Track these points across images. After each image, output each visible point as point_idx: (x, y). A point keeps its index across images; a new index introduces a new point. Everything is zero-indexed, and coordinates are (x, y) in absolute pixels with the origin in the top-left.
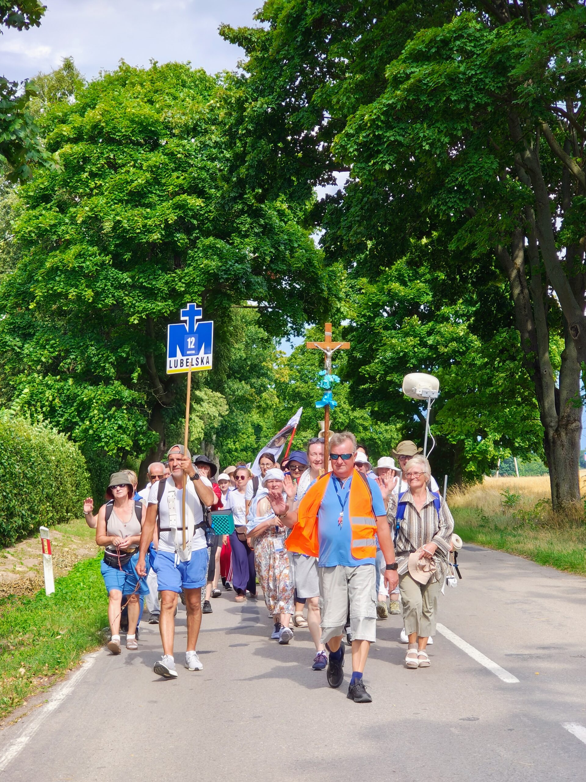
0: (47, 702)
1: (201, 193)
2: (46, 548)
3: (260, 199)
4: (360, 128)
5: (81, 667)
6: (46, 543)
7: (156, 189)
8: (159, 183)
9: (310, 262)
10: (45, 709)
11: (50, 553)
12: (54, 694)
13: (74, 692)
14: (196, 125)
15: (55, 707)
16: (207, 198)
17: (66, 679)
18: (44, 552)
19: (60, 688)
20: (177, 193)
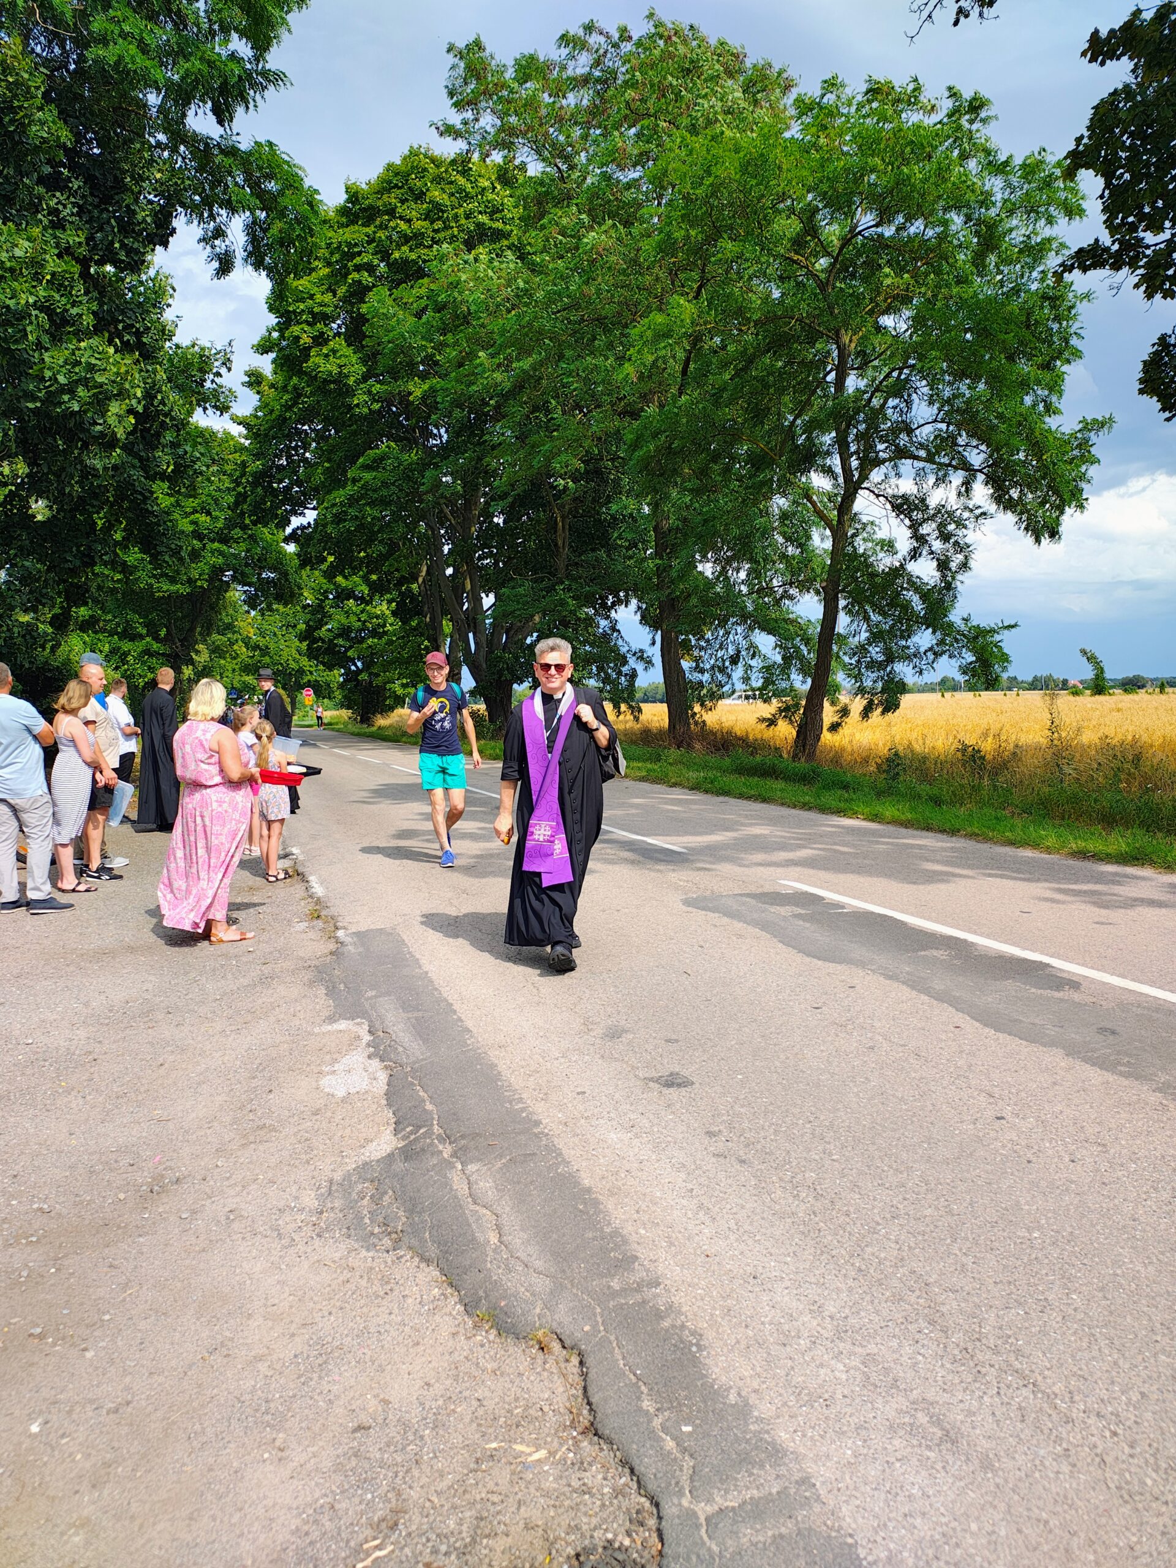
1: (208, 513)
3: (255, 523)
7: (178, 510)
8: (180, 506)
9: (284, 564)
20: (193, 513)
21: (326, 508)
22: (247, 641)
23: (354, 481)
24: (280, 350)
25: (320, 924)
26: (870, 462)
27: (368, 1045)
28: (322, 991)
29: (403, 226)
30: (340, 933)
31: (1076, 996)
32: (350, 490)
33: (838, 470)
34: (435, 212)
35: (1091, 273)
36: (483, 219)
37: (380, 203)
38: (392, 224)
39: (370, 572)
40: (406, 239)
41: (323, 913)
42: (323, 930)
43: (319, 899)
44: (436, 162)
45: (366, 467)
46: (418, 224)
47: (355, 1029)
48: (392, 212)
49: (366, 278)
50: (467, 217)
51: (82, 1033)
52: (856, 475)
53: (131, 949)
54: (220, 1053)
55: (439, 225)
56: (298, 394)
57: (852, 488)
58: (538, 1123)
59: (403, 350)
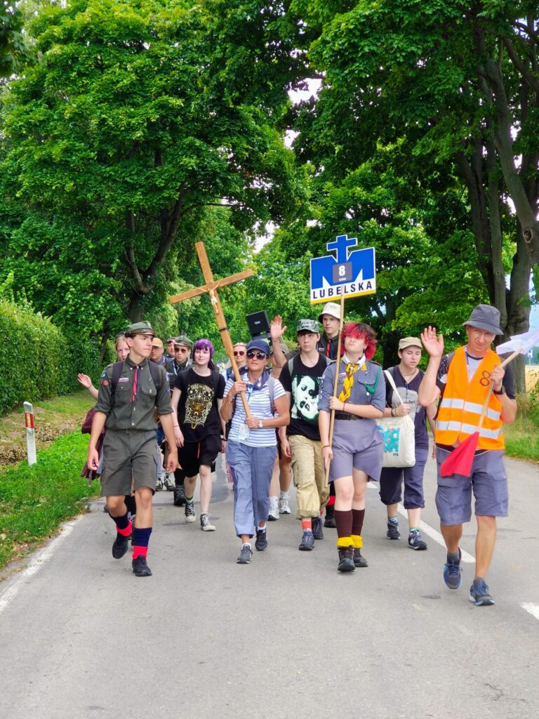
0: (26, 567)
1: (181, 95)
2: (29, 422)
3: (237, 102)
4: (336, 37)
5: (59, 535)
6: (29, 418)
9: (280, 163)
10: (24, 574)
11: (32, 427)
12: (33, 559)
13: (52, 559)
14: (179, 29)
15: (34, 572)
16: (188, 100)
17: (45, 546)
18: (27, 426)
19: (39, 553)
20: (160, 94)
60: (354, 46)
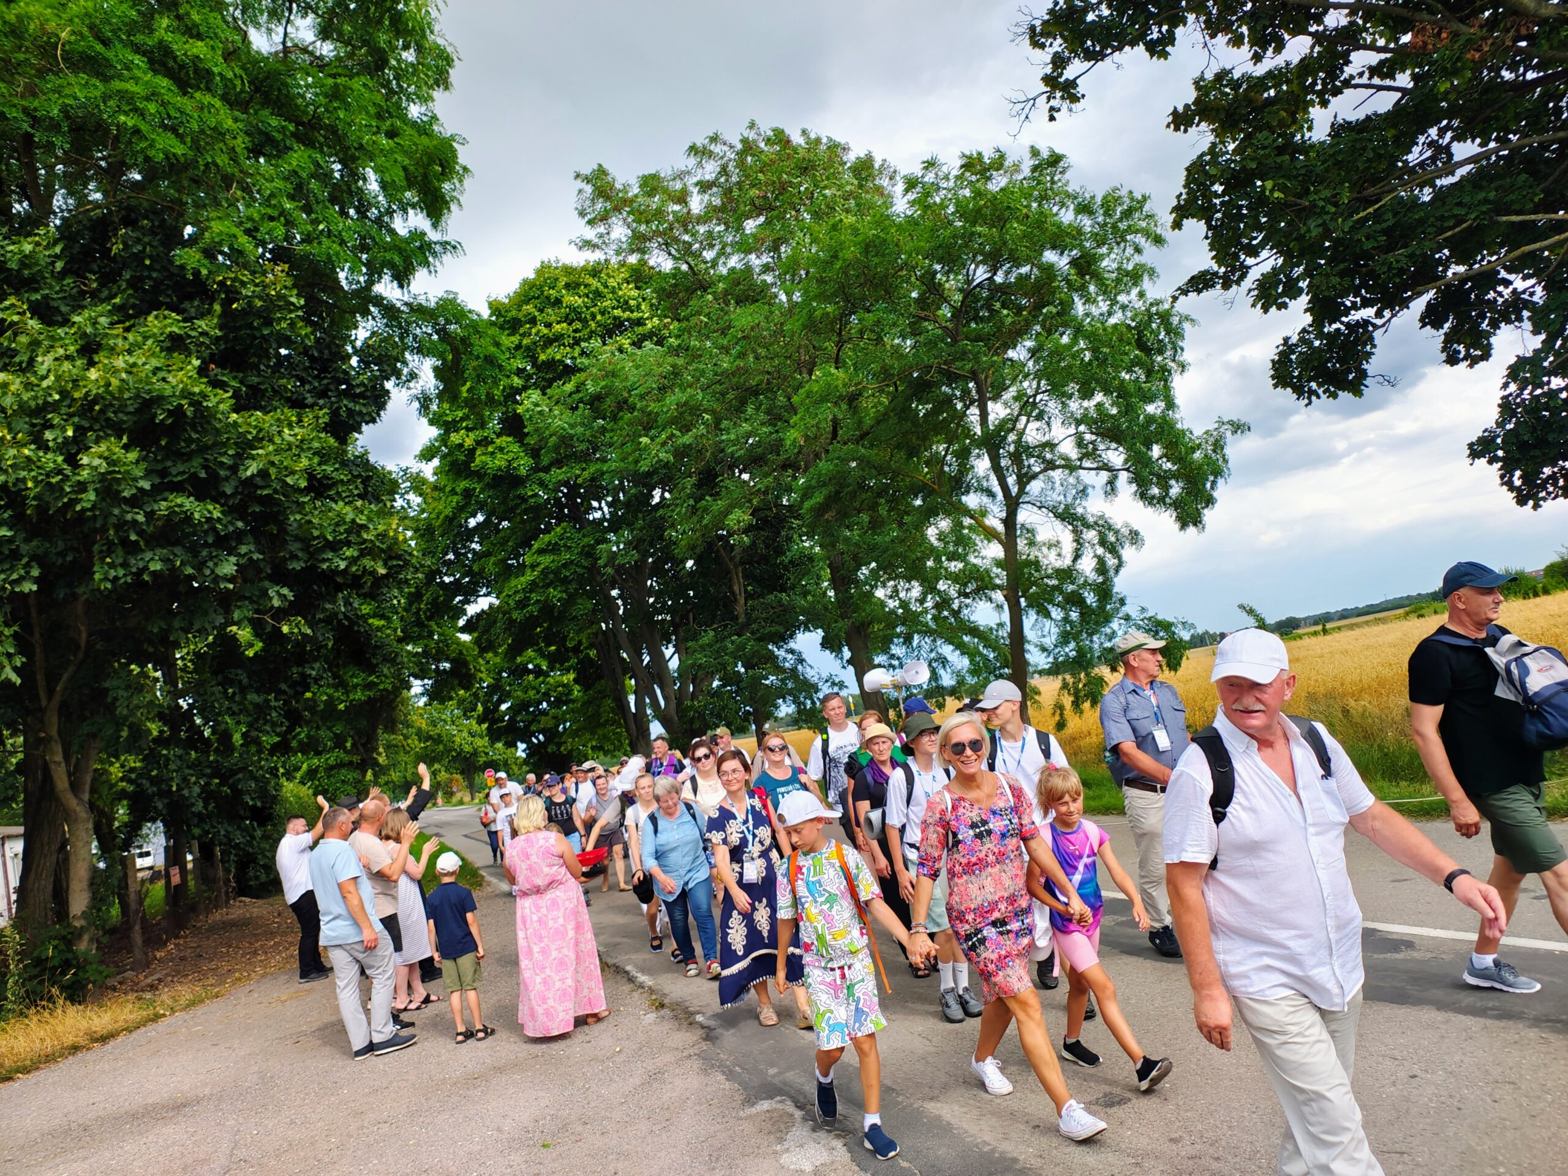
1: (382, 617)
3: (429, 619)
4: (516, 592)
9: (461, 652)
16: (388, 619)
21: (509, 596)
22: (419, 733)
23: (533, 567)
24: (443, 457)
25: (665, 1012)
26: (1025, 479)
27: (804, 1119)
28: (721, 1078)
29: (545, 331)
30: (699, 1018)
31: (1415, 954)
32: (529, 576)
33: (997, 489)
34: (573, 316)
35: (1204, 294)
36: (617, 312)
37: (520, 315)
38: (534, 331)
39: (549, 645)
40: (549, 342)
41: (666, 1001)
42: (676, 1017)
43: (650, 988)
44: (568, 270)
45: (541, 552)
46: (558, 328)
47: (780, 1106)
48: (533, 321)
49: (517, 381)
50: (603, 313)
51: (516, 1158)
52: (1014, 490)
53: (500, 1070)
54: (663, 1154)
55: (578, 325)
56: (468, 494)
57: (1012, 504)
58: (1015, 1160)
59: (566, 440)
60: (529, 598)
